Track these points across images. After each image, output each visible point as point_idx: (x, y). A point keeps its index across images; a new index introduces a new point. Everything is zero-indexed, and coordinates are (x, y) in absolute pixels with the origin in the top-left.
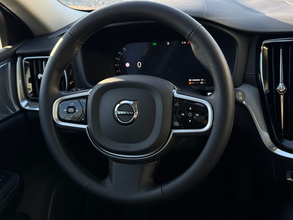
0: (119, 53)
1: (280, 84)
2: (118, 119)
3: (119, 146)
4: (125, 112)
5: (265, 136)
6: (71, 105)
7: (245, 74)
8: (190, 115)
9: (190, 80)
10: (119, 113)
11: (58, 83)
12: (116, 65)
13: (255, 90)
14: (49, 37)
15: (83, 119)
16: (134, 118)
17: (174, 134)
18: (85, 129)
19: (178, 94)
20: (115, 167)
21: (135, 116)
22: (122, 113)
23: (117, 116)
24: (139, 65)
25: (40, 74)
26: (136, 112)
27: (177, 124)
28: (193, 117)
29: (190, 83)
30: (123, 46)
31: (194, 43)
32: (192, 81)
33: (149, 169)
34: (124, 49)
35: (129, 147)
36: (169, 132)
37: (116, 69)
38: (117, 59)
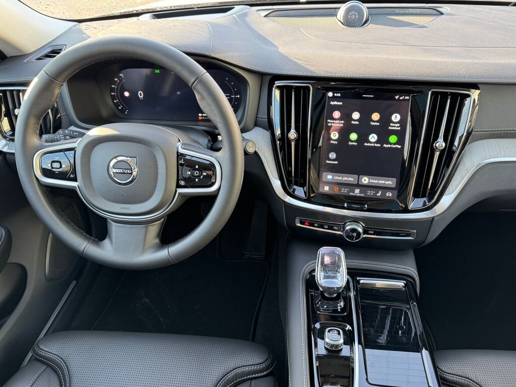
0: (116, 79)
1: (291, 131)
2: (115, 178)
3: (118, 208)
4: (121, 171)
5: (276, 184)
6: (56, 160)
7: (257, 117)
8: (197, 173)
9: (200, 115)
10: (115, 171)
11: (38, 132)
12: (113, 94)
13: (267, 134)
14: (26, 61)
15: (72, 176)
16: (134, 176)
17: (179, 194)
18: (75, 187)
19: (183, 149)
20: (114, 228)
21: (135, 173)
22: (118, 171)
23: (113, 176)
24: (141, 95)
25: (17, 109)
26: (135, 169)
27: (182, 183)
28: (199, 176)
29: (200, 118)
30: (120, 72)
31: (199, 93)
32: (202, 116)
33: (154, 229)
34: (121, 75)
35: (128, 208)
36: (174, 191)
37: (113, 98)
38: (113, 86)
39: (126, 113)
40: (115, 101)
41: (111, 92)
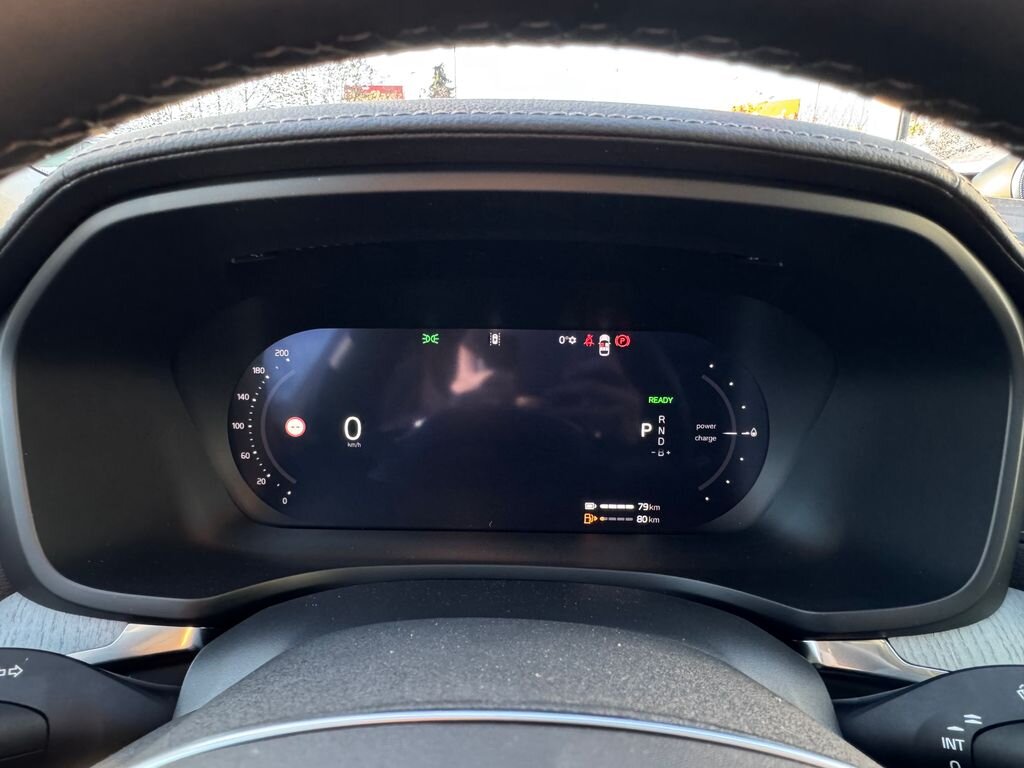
0: (258, 371)
9: (590, 506)
12: (238, 426)
24: (353, 431)
29: (590, 519)
32: (598, 508)
34: (280, 353)
37: (237, 442)
38: (243, 397)
39: (285, 501)
40: (245, 456)
41: (232, 419)
